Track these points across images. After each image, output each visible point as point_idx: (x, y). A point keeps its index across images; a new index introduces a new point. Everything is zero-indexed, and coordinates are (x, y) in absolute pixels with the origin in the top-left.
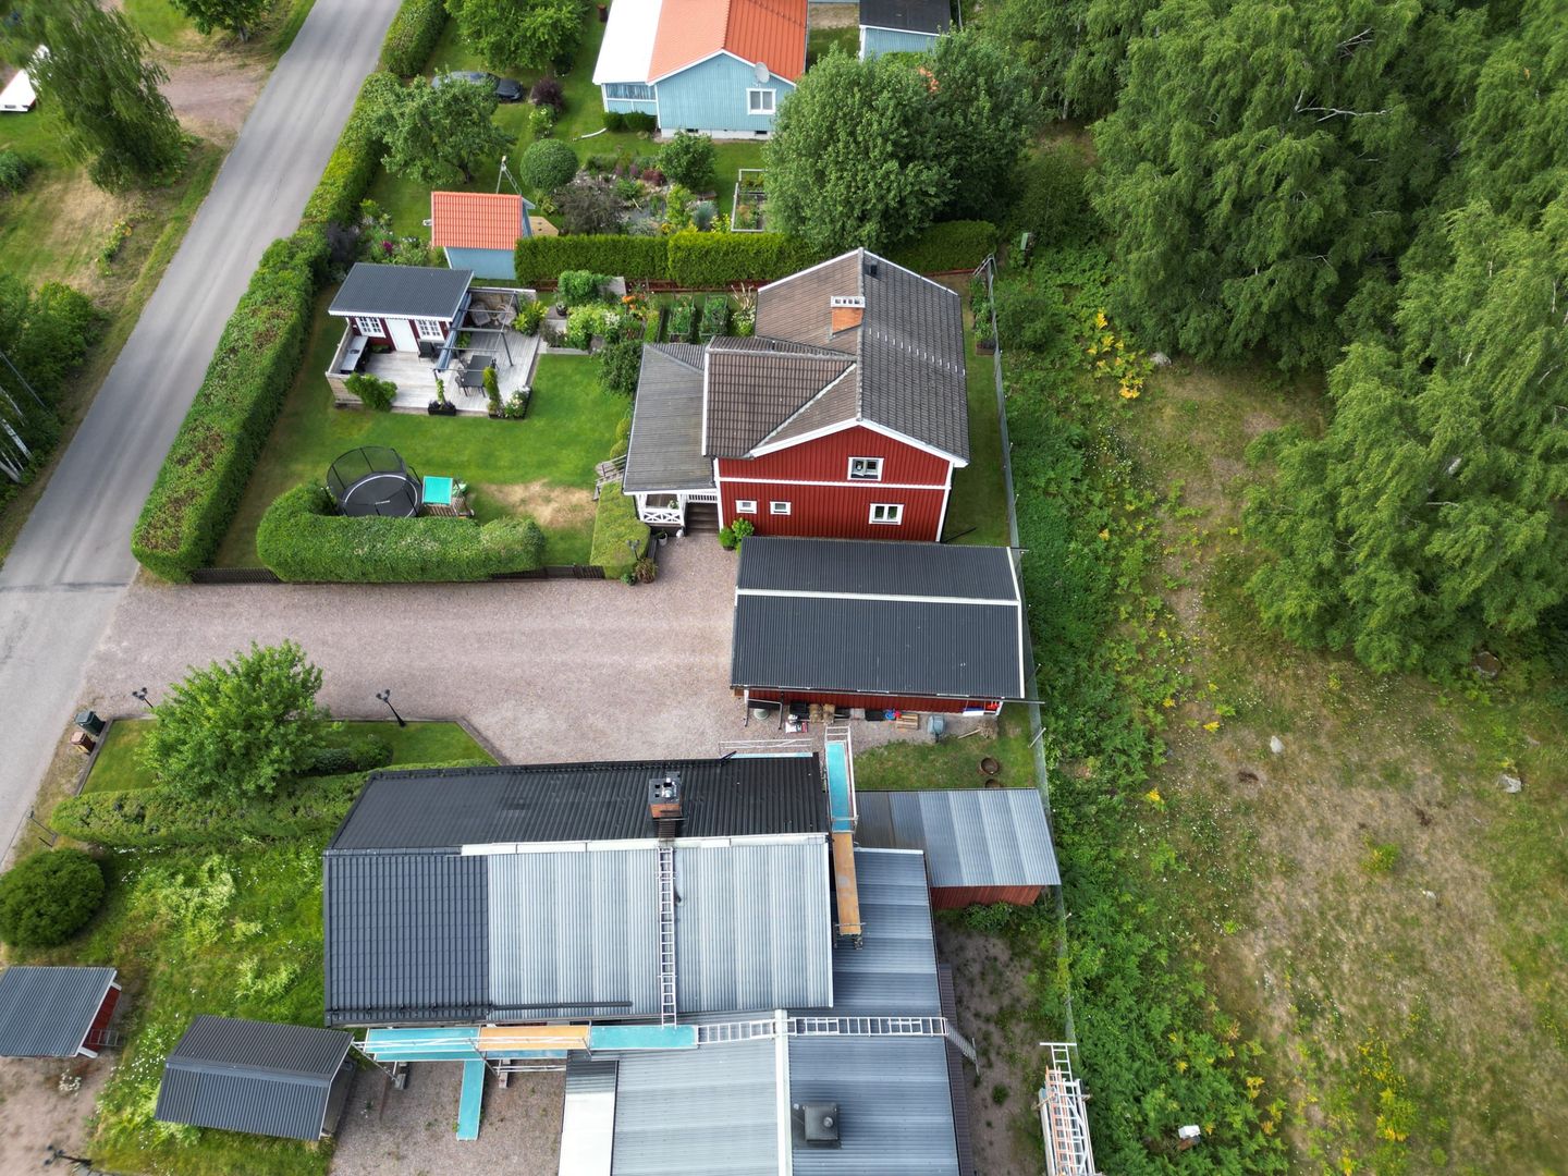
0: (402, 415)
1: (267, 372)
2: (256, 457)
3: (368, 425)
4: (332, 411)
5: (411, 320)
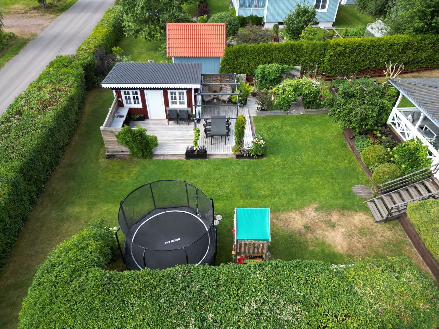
0: (163, 160)
1: (49, 126)
2: (32, 202)
3: (136, 170)
4: (103, 162)
5: (165, 91)
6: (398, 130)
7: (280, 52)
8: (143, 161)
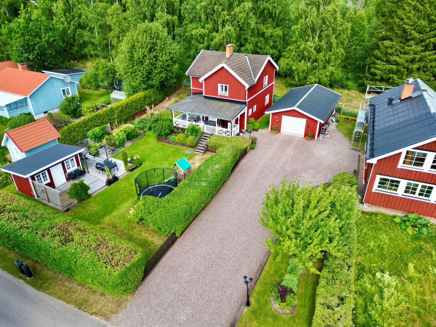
0: (99, 193)
5: (62, 163)
6: (181, 126)
7: (91, 121)
8: (90, 200)
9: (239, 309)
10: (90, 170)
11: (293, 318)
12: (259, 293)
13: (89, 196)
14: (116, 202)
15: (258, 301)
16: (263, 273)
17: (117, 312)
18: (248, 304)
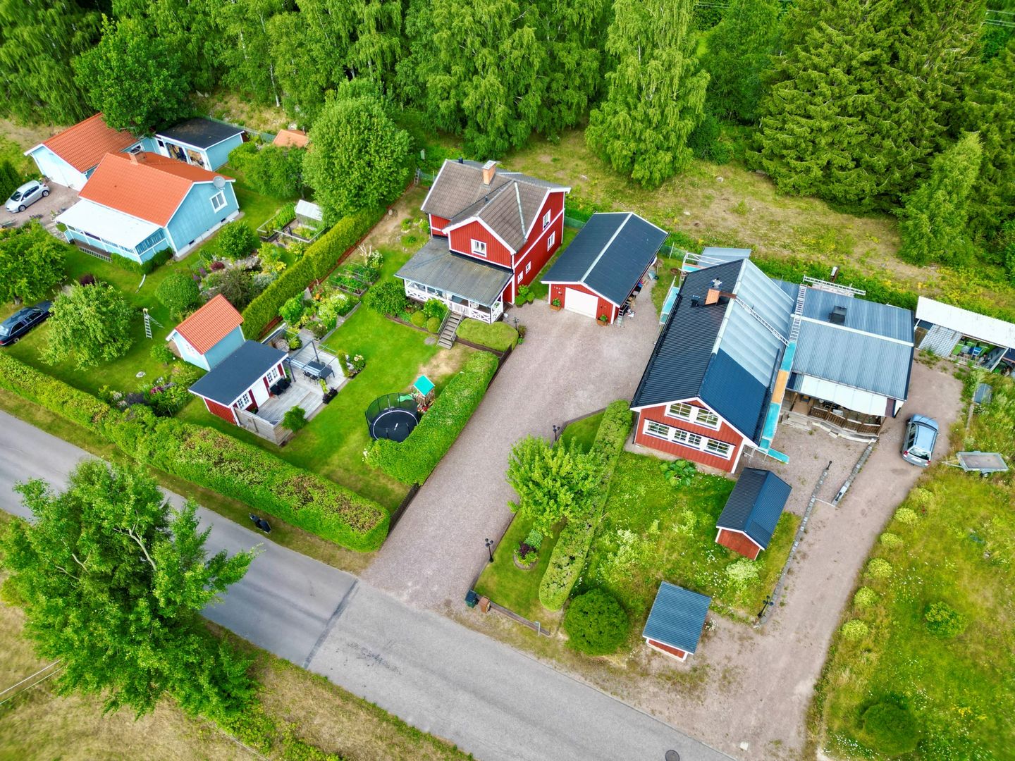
0: (315, 418)
6: (417, 298)
8: (308, 427)
9: (483, 564)
10: (296, 376)
11: (531, 573)
12: (503, 549)
13: (305, 422)
14: (342, 431)
15: (501, 557)
16: (511, 528)
17: (365, 568)
18: (492, 560)
